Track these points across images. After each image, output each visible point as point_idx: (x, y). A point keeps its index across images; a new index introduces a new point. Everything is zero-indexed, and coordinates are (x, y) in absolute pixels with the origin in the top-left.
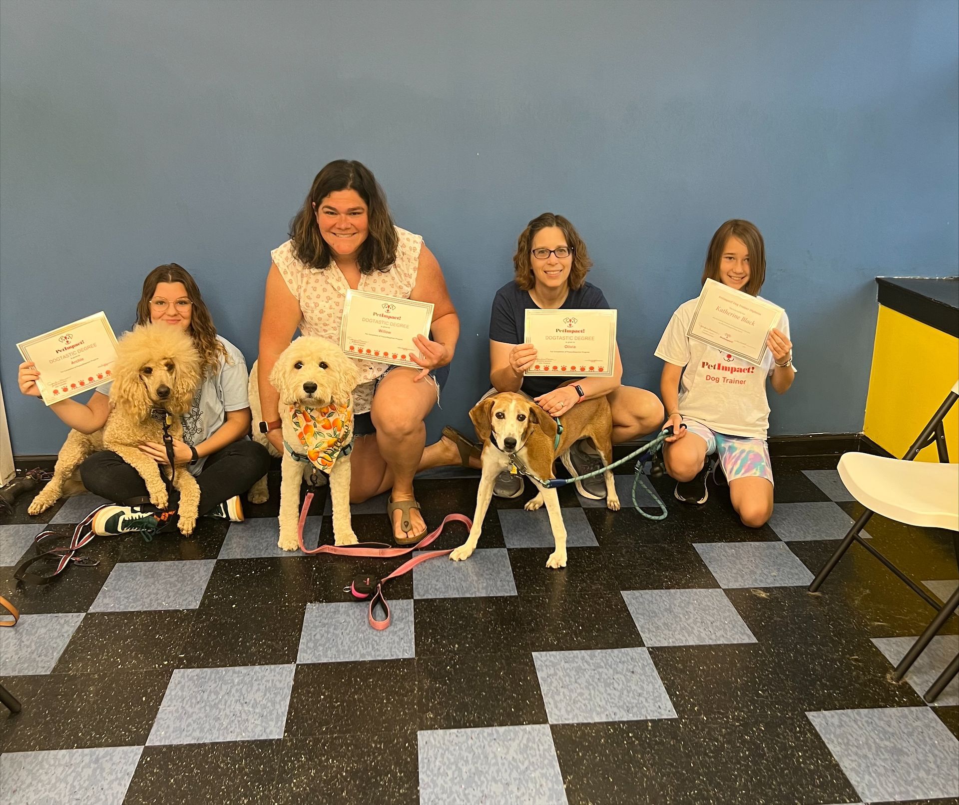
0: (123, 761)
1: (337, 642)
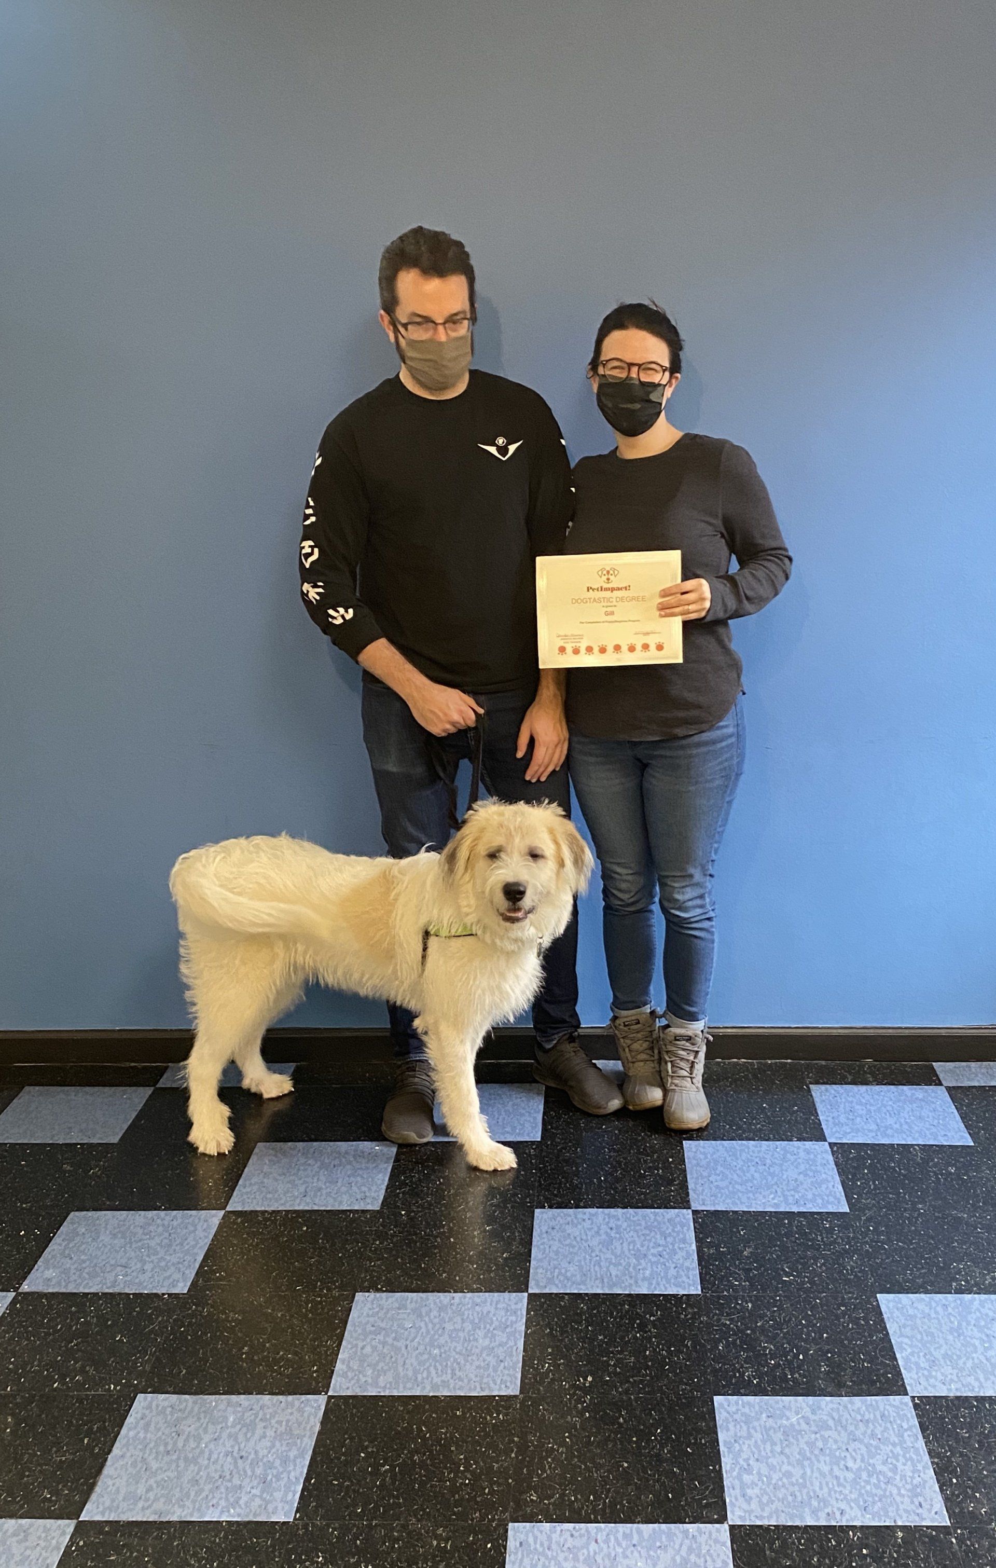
0: (42, 1544)
1: (396, 1362)
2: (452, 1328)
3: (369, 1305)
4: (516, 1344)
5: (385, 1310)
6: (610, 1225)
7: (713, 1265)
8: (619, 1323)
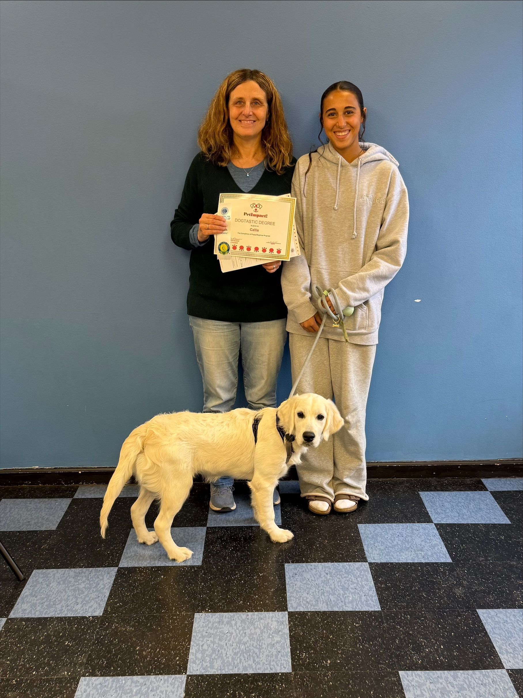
2: (250, 633)
3: (203, 620)
4: (286, 642)
5: (212, 623)
6: (326, 572)
7: (385, 594)
8: (339, 628)
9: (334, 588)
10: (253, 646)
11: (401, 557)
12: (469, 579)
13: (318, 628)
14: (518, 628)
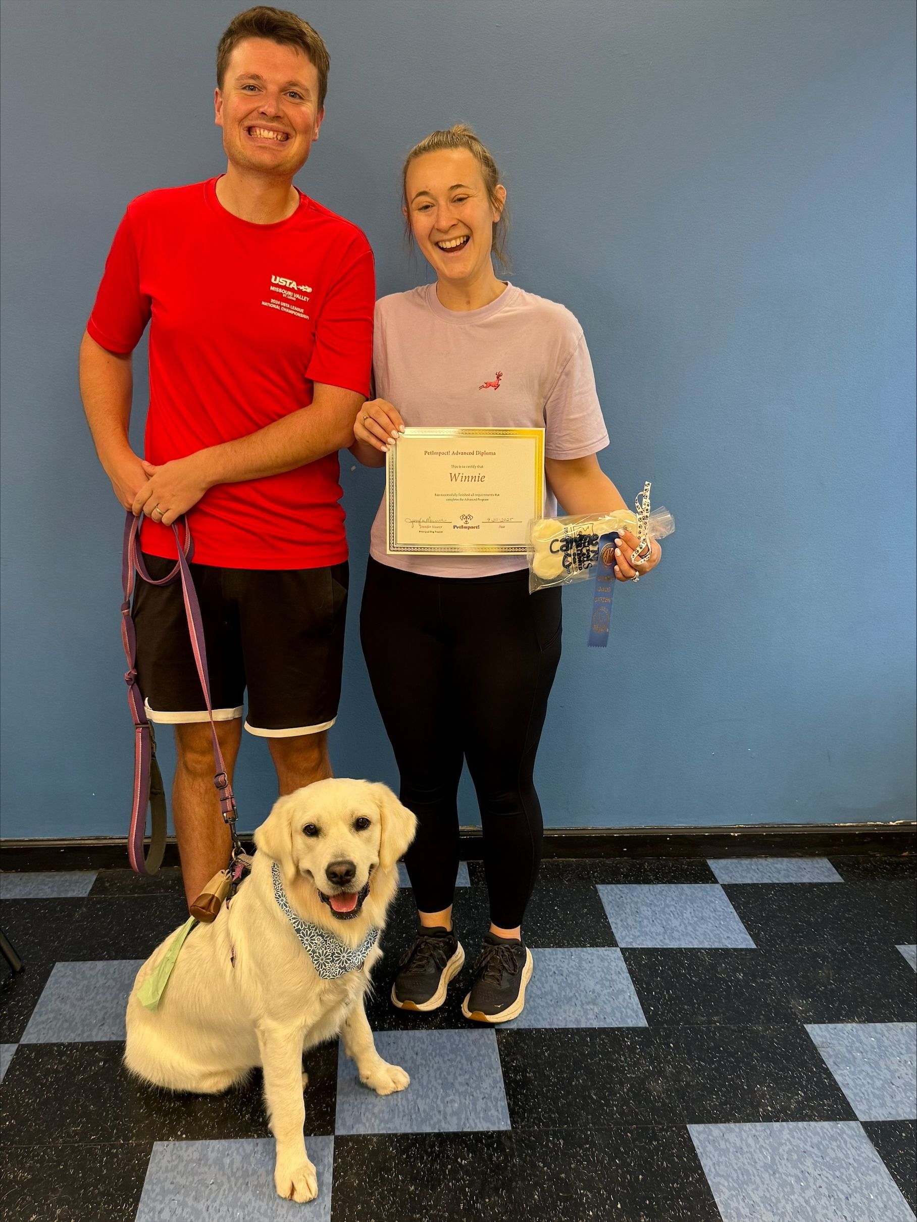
2: (256, 1183)
3: (167, 1157)
5: (184, 1163)
6: (416, 1049)
7: (522, 1094)
8: (429, 1170)
9: (427, 1084)
10: (258, 1211)
11: (555, 1017)
12: (677, 1061)
13: (388, 1170)
14: (762, 1164)
